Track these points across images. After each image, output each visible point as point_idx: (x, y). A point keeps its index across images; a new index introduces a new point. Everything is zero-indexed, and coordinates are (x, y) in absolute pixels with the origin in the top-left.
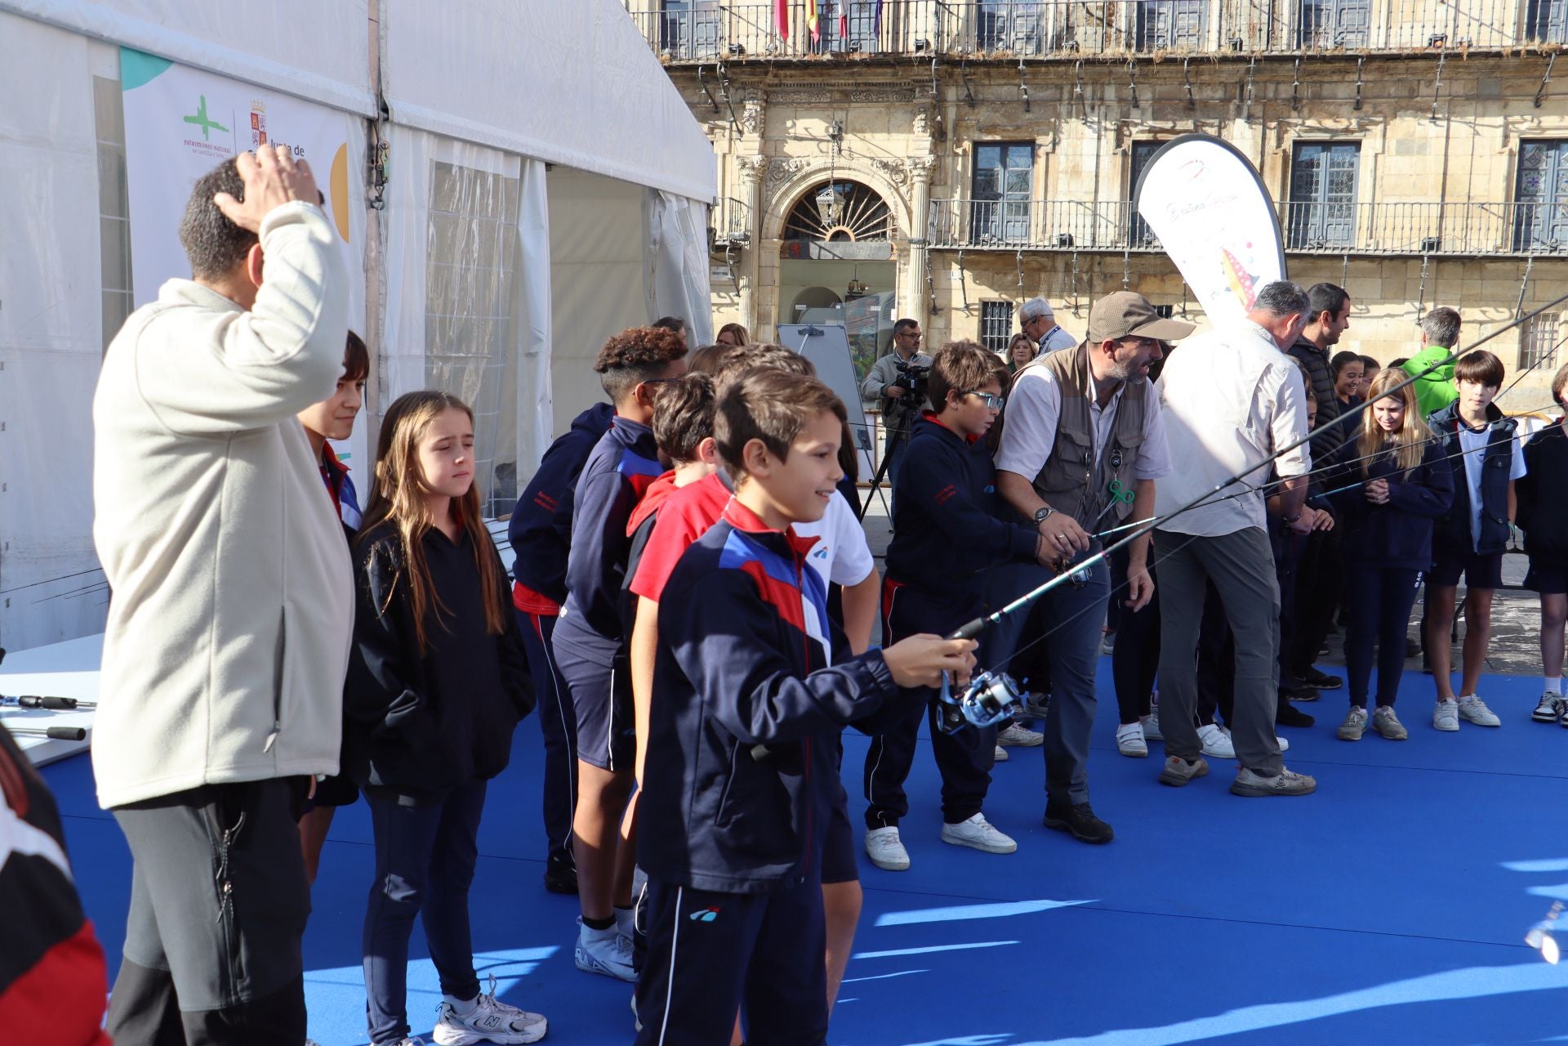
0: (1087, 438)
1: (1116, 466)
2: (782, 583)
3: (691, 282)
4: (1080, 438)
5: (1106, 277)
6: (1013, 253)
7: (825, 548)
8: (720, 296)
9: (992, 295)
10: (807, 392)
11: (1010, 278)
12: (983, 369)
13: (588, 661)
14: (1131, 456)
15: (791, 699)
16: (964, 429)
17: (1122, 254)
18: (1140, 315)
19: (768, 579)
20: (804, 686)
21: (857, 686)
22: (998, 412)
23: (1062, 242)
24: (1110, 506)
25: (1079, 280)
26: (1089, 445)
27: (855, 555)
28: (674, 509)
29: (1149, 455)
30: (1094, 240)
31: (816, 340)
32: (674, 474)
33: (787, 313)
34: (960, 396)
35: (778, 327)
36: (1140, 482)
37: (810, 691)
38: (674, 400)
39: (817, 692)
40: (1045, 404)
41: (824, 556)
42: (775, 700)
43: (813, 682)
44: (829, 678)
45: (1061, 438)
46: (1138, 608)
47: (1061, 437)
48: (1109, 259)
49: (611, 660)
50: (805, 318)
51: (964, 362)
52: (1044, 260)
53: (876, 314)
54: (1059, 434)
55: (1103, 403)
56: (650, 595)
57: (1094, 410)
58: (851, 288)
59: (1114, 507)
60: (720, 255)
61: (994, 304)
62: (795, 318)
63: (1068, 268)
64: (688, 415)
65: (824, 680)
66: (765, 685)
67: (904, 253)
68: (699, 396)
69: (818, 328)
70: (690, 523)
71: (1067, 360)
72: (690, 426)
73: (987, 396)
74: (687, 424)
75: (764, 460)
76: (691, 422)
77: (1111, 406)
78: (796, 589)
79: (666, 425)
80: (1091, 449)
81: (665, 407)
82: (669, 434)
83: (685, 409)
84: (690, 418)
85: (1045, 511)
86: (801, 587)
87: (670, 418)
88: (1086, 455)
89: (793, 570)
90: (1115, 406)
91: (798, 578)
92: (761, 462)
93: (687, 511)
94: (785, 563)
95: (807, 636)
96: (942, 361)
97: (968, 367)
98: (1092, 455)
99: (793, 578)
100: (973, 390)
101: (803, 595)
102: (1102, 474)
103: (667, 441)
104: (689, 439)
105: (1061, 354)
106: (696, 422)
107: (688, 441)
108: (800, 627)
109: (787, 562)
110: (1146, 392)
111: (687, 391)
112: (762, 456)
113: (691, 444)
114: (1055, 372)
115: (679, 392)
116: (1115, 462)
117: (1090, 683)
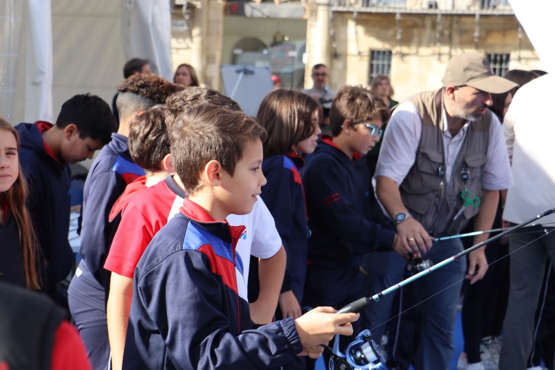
0: (440, 156)
1: (465, 180)
2: (224, 259)
3: (157, 32)
4: (434, 156)
5: (462, 32)
6: (393, 15)
8: (178, 42)
9: (378, 45)
10: (246, 126)
11: (391, 32)
12: (371, 108)
13: (96, 309)
14: (478, 173)
15: (227, 350)
16: (353, 149)
17: (473, 16)
18: (476, 71)
19: (216, 256)
20: (237, 340)
21: (275, 346)
22: (378, 139)
23: (431, 6)
24: (464, 208)
25: (442, 34)
26: (440, 161)
27: (267, 236)
28: (135, 208)
29: (493, 172)
30: (453, 6)
31: (249, 78)
32: (145, 179)
33: (228, 57)
34: (351, 125)
35: (221, 67)
36: (486, 191)
37: (241, 345)
38: (143, 128)
39: (246, 347)
40: (409, 130)
42: (216, 350)
43: (244, 339)
44: (256, 337)
45: (420, 156)
46: (474, 281)
47: (420, 154)
48: (464, 19)
50: (241, 60)
51: (358, 101)
52: (417, 20)
53: (292, 58)
54: (418, 152)
55: (454, 132)
56: (119, 272)
57: (447, 136)
58: (275, 38)
59: (464, 211)
60: (178, 11)
61: (379, 52)
62: (234, 60)
63: (434, 25)
64: (154, 138)
65: (252, 338)
66: (210, 338)
67: (314, 13)
68: (160, 124)
69: (249, 68)
70: (147, 218)
71: (428, 100)
72: (156, 147)
73: (372, 127)
74: (154, 144)
75: (218, 175)
76: (156, 144)
77: (460, 135)
78: (233, 263)
79: (138, 146)
80: (443, 164)
81: (137, 132)
82: (140, 153)
83: (151, 133)
84: (155, 140)
85: (403, 216)
86: (235, 262)
87: (141, 140)
88: (440, 169)
89: (230, 250)
90: (463, 134)
91: (233, 255)
92: (216, 176)
93: (145, 209)
94: (225, 245)
95: (239, 297)
96: (342, 99)
97: (361, 105)
98: (444, 170)
99: (231, 255)
100: (362, 121)
101: (236, 268)
102: (452, 185)
103: (140, 157)
104: (156, 155)
105: (425, 95)
106: (159, 143)
107: (155, 156)
108: (235, 290)
109: (227, 244)
110: (491, 125)
111: (151, 121)
112: (216, 172)
113: (157, 159)
114: (418, 108)
115: (146, 121)
116: (465, 177)
117: (449, 335)
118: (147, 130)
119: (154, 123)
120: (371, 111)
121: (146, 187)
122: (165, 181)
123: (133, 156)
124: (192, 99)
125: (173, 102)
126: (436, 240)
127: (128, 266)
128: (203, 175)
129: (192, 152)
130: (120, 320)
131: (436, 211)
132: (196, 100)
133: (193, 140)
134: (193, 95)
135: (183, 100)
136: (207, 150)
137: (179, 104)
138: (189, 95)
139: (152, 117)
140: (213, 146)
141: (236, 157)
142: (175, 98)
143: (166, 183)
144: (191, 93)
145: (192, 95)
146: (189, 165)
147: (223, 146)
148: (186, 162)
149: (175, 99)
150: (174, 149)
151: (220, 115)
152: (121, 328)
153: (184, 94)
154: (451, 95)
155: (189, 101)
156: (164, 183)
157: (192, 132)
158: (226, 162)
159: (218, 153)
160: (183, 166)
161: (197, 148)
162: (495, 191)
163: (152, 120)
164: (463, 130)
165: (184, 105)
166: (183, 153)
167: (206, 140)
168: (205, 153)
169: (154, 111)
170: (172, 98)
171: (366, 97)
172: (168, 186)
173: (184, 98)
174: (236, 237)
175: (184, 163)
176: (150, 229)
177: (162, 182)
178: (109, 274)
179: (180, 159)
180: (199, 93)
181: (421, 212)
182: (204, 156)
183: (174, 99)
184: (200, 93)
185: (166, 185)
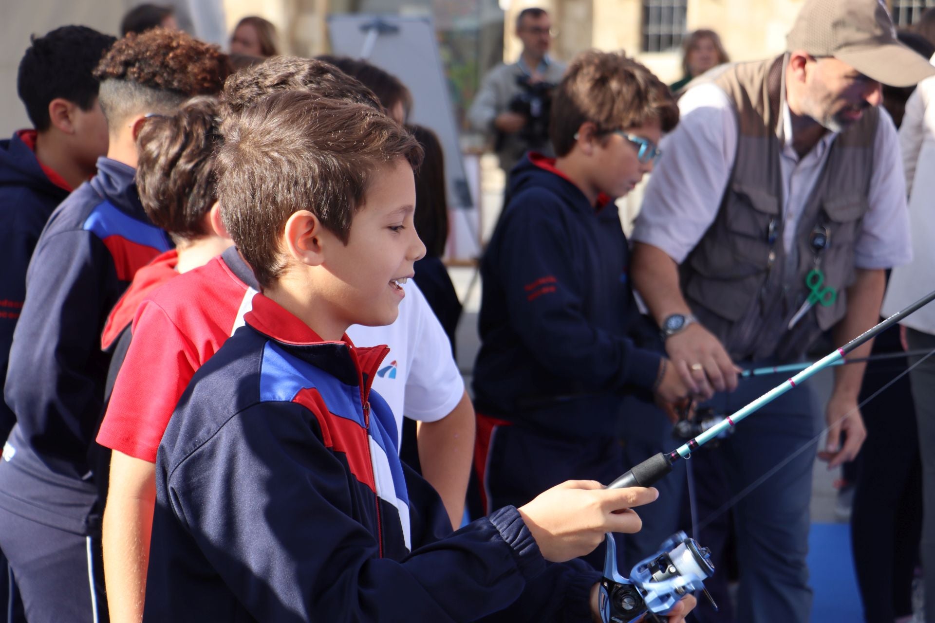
0: (773, 201)
1: (819, 249)
2: (345, 420)
4: (763, 200)
7: (394, 363)
10: (370, 133)
12: (641, 102)
14: (848, 234)
16: (596, 186)
19: (331, 416)
24: (805, 308)
26: (773, 209)
27: (438, 374)
28: (160, 314)
29: (876, 231)
31: (389, 41)
32: (176, 255)
34: (600, 134)
35: (329, 18)
36: (860, 271)
38: (166, 144)
40: (712, 146)
41: (393, 375)
45: (732, 199)
47: (733, 196)
49: (83, 522)
51: (614, 85)
54: (729, 192)
55: (803, 147)
56: (129, 449)
57: (788, 158)
59: (814, 309)
64: (190, 166)
68: (202, 137)
69: (390, 20)
70: (186, 335)
71: (752, 80)
72: (193, 185)
73: (639, 141)
74: (190, 179)
75: (315, 241)
76: (193, 179)
77: (816, 155)
78: (363, 428)
79: (157, 184)
80: (779, 217)
81: (155, 155)
82: (161, 198)
83: (183, 157)
84: (192, 172)
85: (679, 320)
86: (368, 425)
87: (162, 172)
88: (771, 227)
89: (356, 399)
90: (823, 153)
91: (364, 411)
92: (312, 245)
93: (181, 316)
94: (345, 390)
95: (379, 498)
96: (579, 79)
97: (619, 93)
98: (780, 228)
99: (358, 411)
100: (620, 129)
101: (370, 437)
102: (795, 258)
103: (161, 208)
104: (193, 203)
105: (745, 70)
106: (201, 177)
107: (193, 205)
108: (371, 485)
109: (349, 387)
110: (879, 134)
111: (182, 130)
112: (311, 235)
113: (197, 211)
114: (732, 96)
115: (172, 131)
116: (819, 242)
117: (798, 565)
118: (175, 149)
119: (188, 136)
120: (640, 107)
121: (177, 274)
122: (222, 258)
123: (148, 205)
124: (275, 82)
125: (237, 88)
126: (746, 373)
127: (146, 437)
128: (284, 244)
129: (257, 197)
130: (132, 551)
131: (761, 313)
132: (284, 86)
133: (258, 171)
134: (280, 74)
135: (257, 83)
136: (289, 190)
137: (247, 92)
138: (269, 75)
139: (185, 122)
140: (302, 181)
141: (353, 202)
142: (241, 78)
143: (224, 262)
144: (275, 71)
145: (276, 74)
146: (252, 222)
147: (322, 180)
148: (246, 217)
149: (242, 83)
150: (224, 191)
151: (313, 113)
152: (133, 569)
153: (260, 71)
154: (800, 71)
155: (268, 87)
156: (221, 262)
157: (256, 153)
158: (329, 213)
159: (312, 195)
160: (242, 227)
161: (266, 186)
162: (878, 271)
163: (185, 128)
164: (824, 145)
165: (259, 94)
166: (240, 198)
167: (286, 168)
168: (283, 195)
169: (189, 109)
170: (236, 80)
171: (632, 76)
172: (229, 268)
173: (261, 80)
174: (368, 372)
175: (243, 220)
176: (193, 358)
177: (217, 260)
178: (105, 454)
179: (236, 211)
180: (292, 69)
181: (730, 314)
182: (282, 202)
183: (239, 81)
184: (294, 71)
185: (224, 267)
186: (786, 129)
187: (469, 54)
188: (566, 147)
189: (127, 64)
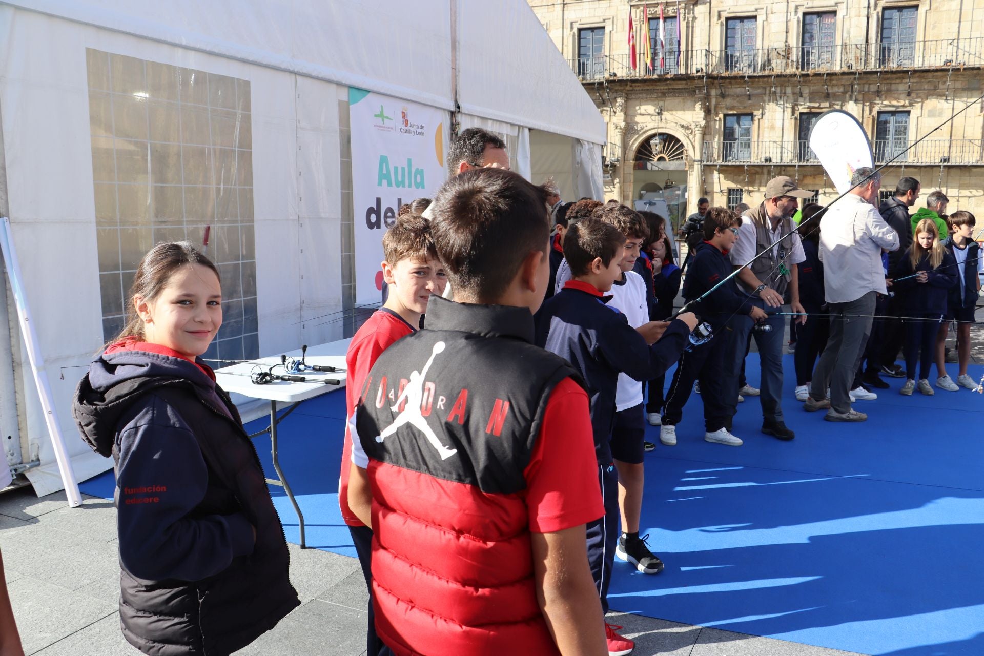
0: (769, 246)
1: (783, 257)
3: (595, 182)
4: (767, 246)
6: (743, 166)
8: (607, 188)
9: (734, 186)
11: (741, 177)
16: (722, 246)
17: (795, 166)
18: (790, 186)
23: (766, 161)
26: (770, 248)
30: (781, 159)
33: (637, 195)
34: (722, 230)
35: (633, 201)
40: (749, 232)
47: (759, 246)
48: (789, 168)
50: (646, 197)
51: (722, 215)
52: (758, 169)
53: (678, 196)
55: (774, 229)
57: (771, 233)
58: (667, 183)
59: (783, 276)
60: (607, 169)
61: (734, 190)
62: (641, 197)
67: (691, 166)
69: (652, 201)
73: (733, 230)
77: (778, 230)
80: (772, 250)
88: (770, 253)
100: (727, 227)
114: (751, 218)
116: (782, 255)
117: (780, 365)
120: (731, 219)
154: (775, 203)
171: (726, 212)
186: (769, 224)
187: (675, 212)
188: (711, 236)
189: (577, 213)
